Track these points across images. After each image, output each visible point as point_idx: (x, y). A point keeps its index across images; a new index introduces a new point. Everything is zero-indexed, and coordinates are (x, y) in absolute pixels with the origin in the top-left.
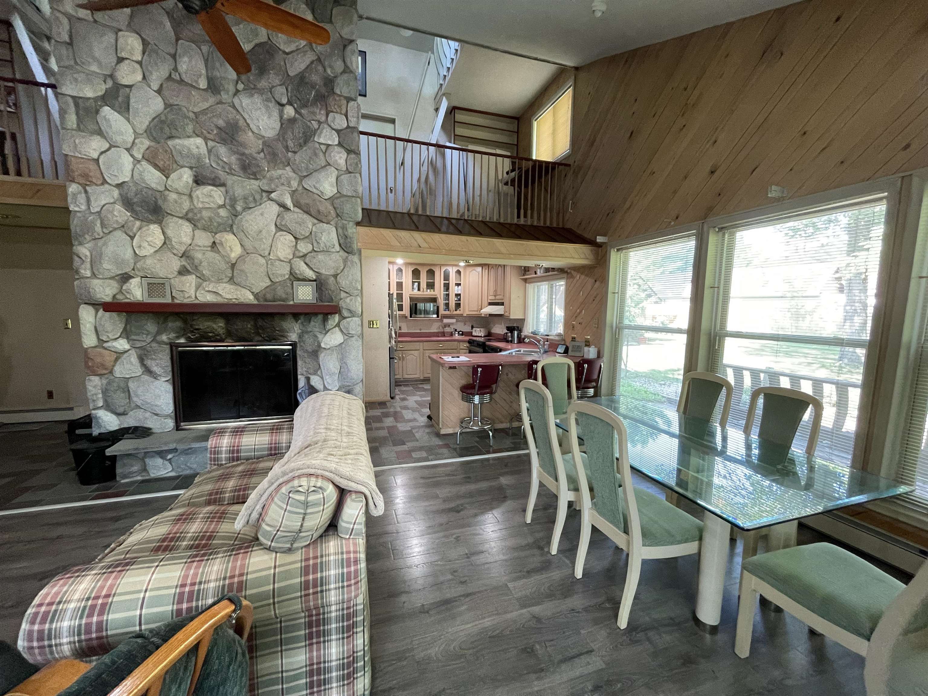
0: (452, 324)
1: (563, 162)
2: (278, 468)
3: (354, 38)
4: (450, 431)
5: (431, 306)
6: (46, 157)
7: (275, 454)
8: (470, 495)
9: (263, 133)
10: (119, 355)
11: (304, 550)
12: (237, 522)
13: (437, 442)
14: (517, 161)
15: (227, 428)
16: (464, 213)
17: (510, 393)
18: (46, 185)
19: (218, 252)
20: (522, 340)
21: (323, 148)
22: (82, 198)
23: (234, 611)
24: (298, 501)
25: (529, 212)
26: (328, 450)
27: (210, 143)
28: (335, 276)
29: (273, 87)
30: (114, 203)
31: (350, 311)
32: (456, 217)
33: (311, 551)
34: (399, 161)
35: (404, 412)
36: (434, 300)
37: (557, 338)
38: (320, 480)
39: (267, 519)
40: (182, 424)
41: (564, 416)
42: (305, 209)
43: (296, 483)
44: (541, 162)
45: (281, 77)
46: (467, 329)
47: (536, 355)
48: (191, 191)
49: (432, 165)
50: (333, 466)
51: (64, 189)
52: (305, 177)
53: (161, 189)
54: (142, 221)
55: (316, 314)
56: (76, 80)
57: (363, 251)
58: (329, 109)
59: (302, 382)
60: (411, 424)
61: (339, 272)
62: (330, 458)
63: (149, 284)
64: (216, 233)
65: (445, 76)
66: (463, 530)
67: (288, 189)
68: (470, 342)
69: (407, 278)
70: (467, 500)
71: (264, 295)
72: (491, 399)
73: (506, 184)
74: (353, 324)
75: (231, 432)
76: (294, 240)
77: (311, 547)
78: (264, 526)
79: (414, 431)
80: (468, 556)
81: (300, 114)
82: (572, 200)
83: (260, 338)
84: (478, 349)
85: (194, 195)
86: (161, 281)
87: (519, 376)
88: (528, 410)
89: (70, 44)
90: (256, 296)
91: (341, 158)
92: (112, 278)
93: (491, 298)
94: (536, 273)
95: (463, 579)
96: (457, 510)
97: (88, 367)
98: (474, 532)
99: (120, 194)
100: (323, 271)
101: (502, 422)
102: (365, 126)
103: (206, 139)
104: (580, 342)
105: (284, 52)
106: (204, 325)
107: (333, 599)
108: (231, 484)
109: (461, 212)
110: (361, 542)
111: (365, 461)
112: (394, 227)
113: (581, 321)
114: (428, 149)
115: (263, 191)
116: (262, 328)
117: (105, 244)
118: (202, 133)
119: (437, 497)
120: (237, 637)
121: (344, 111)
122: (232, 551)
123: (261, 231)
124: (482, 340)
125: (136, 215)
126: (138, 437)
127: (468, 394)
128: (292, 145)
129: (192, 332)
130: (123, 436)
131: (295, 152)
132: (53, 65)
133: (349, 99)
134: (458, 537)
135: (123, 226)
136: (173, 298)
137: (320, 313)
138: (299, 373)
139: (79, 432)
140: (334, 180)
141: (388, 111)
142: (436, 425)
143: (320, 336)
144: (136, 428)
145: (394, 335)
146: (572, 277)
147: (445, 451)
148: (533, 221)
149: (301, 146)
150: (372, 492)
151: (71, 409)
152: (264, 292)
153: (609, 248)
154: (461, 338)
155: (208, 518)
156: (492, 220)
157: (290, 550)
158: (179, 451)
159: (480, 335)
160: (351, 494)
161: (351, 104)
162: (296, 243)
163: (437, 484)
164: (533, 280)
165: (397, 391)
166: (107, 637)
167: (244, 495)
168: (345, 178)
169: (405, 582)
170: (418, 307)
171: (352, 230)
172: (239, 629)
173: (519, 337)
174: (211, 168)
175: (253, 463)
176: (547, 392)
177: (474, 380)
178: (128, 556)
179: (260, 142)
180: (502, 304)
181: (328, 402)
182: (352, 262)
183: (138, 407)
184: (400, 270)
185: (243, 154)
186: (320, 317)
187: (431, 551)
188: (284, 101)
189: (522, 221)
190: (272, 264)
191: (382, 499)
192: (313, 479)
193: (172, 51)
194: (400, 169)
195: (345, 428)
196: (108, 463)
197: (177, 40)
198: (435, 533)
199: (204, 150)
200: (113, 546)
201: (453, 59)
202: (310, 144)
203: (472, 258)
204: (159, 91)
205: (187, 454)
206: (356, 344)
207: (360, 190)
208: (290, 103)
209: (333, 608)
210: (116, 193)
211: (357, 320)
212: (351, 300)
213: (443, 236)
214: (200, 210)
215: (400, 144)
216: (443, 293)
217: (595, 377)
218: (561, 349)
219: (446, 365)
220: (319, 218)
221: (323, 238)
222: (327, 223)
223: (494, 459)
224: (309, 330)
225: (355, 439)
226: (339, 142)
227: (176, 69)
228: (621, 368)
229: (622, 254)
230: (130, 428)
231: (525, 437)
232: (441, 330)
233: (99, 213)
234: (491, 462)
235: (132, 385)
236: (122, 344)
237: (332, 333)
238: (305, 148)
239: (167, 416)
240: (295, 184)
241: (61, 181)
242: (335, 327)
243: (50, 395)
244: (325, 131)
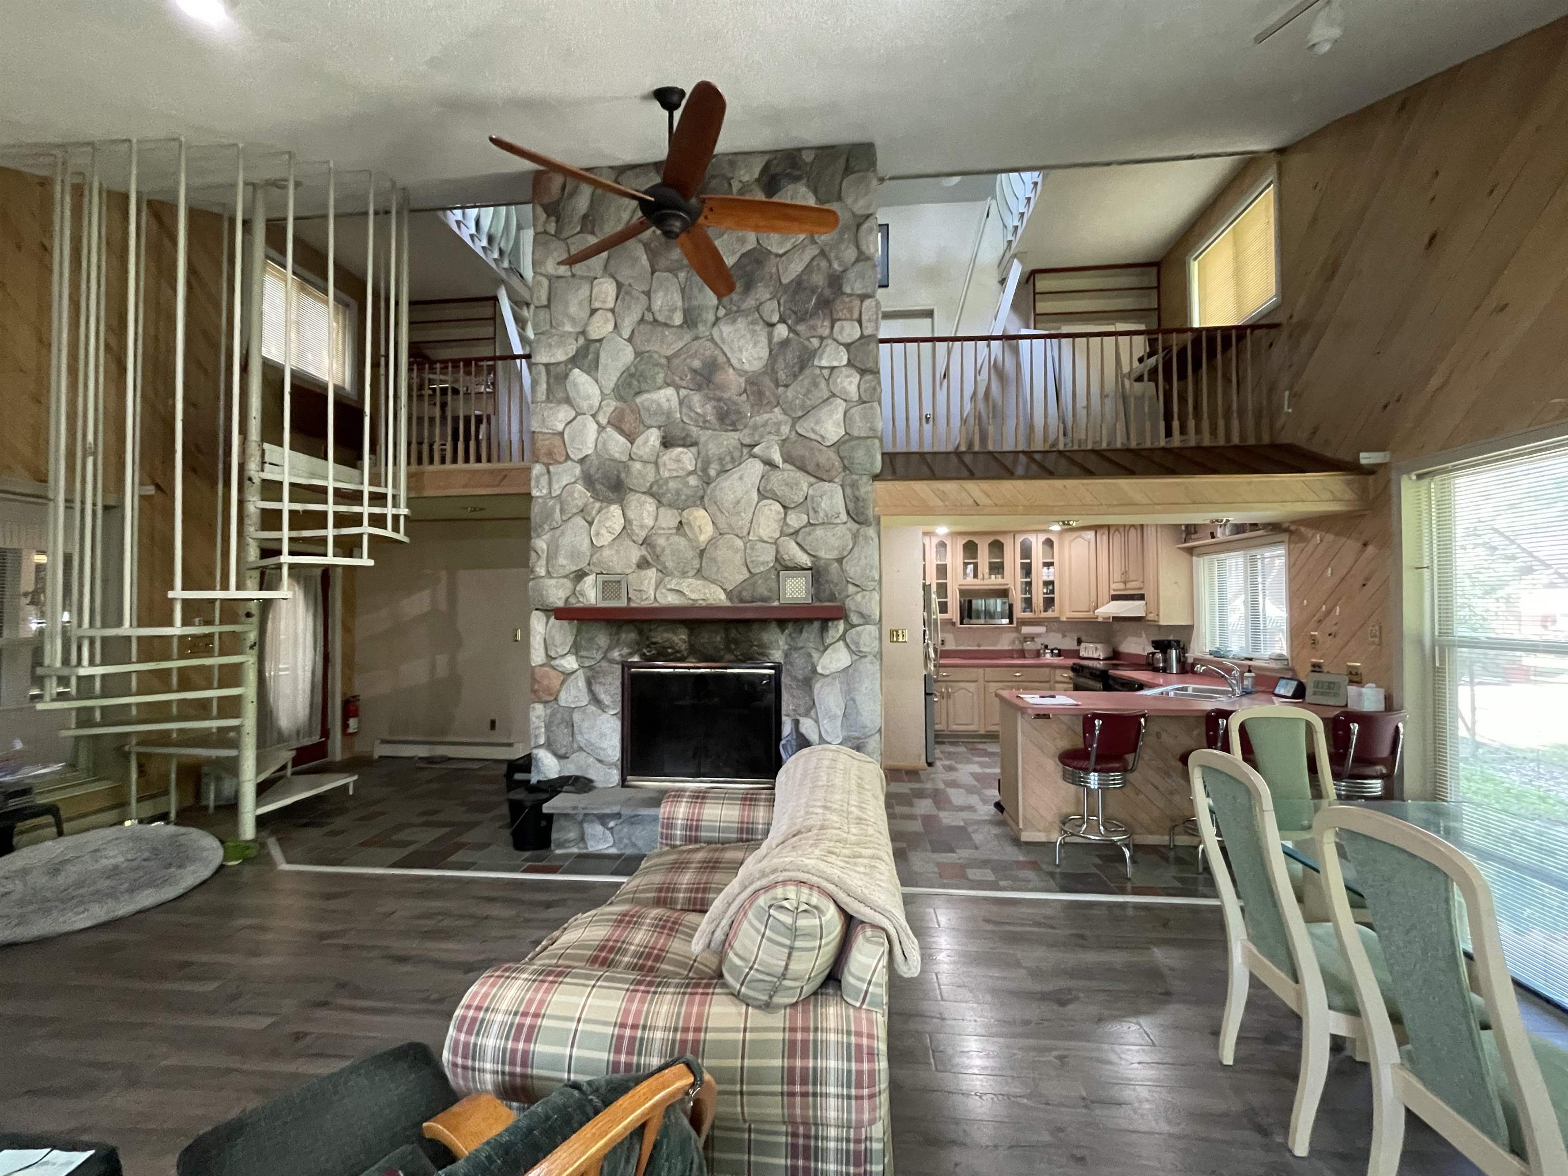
0: (1039, 635)
1: (1263, 322)
2: (752, 865)
3: (870, 211)
4: (1041, 837)
5: (998, 605)
6: (515, 438)
7: (747, 840)
8: (1085, 973)
9: (747, 367)
10: (568, 675)
11: (788, 1010)
12: (694, 941)
13: (1013, 854)
14: (1160, 336)
15: (684, 790)
16: (1057, 439)
17: (1167, 774)
18: (512, 470)
19: (685, 535)
20: (1188, 668)
21: (826, 372)
22: (544, 480)
23: (693, 1085)
24: (784, 924)
25: (1191, 424)
26: (828, 844)
27: (683, 392)
28: (840, 561)
29: (761, 304)
30: (575, 482)
31: (862, 615)
32: (1042, 449)
33: (800, 1016)
34: (940, 371)
35: (952, 792)
36: (1003, 593)
37: (1273, 665)
38: (815, 894)
39: (737, 945)
40: (629, 778)
41: (1306, 835)
42: (798, 464)
43: (779, 892)
44: (1212, 331)
45: (771, 289)
46: (1068, 644)
47: (1223, 698)
48: (658, 456)
49: (998, 370)
50: (835, 873)
51: (529, 470)
52: (800, 418)
53: (625, 458)
54: (602, 501)
55: (810, 621)
56: (550, 346)
57: (883, 519)
58: (835, 317)
59: (787, 728)
60: (965, 815)
61: (845, 553)
62: (832, 858)
63: (604, 582)
64: (683, 510)
65: (1016, 228)
66: (1073, 1044)
67: (777, 438)
68: (1077, 670)
69: (955, 558)
70: (1081, 983)
71: (740, 592)
72: (1125, 782)
73: (1140, 379)
74: (867, 636)
75: (689, 797)
76: (782, 510)
77: (800, 1008)
78: (731, 955)
79: (970, 829)
80: (1089, 1103)
81: (796, 333)
82: (1290, 388)
83: (732, 657)
84: (1091, 683)
85: (660, 461)
86: (617, 578)
87: (1186, 741)
88: (1212, 812)
89: (548, 306)
90: (729, 594)
91: (851, 383)
92: (566, 577)
93: (1118, 587)
94: (1213, 536)
95: (1079, 1153)
96: (1061, 999)
97: (535, 692)
98: (1095, 1054)
99: (582, 471)
100: (822, 554)
101: (1152, 833)
102: (887, 329)
103: (678, 388)
104: (1334, 673)
105: (777, 255)
106: (661, 636)
107: (832, 1114)
108: (686, 878)
109: (1052, 437)
110: (880, 1019)
111: (887, 873)
112: (933, 476)
113: (1333, 629)
114: (989, 346)
115: (742, 444)
116: (736, 642)
117: (563, 533)
118: (674, 381)
119: (1018, 964)
120: (693, 1133)
121: (856, 316)
122: (687, 986)
123: (738, 502)
124: (1100, 665)
125: (596, 496)
126: (578, 792)
127: (1075, 768)
128: (784, 377)
129: (648, 646)
130: (562, 787)
131: (787, 386)
132: (530, 333)
133: (863, 297)
134: (1065, 1057)
135: (582, 511)
136: (629, 599)
137: (817, 619)
138: (783, 712)
139: (518, 776)
140: (839, 416)
141: (921, 300)
142: (1010, 822)
143: (815, 655)
144: (577, 778)
145: (932, 655)
146: (1303, 539)
147: (1030, 874)
148: (1202, 440)
149: (795, 376)
150: (900, 930)
151: (510, 745)
152: (740, 588)
153: (1394, 476)
154: (1057, 660)
155: (657, 926)
156: (1111, 447)
157: (767, 1006)
158: (623, 818)
159: (1095, 656)
160: (863, 928)
161: (867, 302)
162: (786, 514)
163: (1014, 939)
164: (1203, 550)
165: (938, 752)
166: (532, 1077)
167: (703, 899)
168: (856, 412)
169: (957, 1122)
170: (974, 606)
171: (867, 488)
172: (696, 1120)
173: (1182, 662)
174: (681, 424)
175: (716, 850)
176: (1258, 780)
177: (1087, 743)
178: (560, 962)
179: (742, 380)
180: (1141, 597)
181: (826, 763)
182: (866, 538)
183: (581, 749)
184: (942, 545)
185: (719, 400)
186: (817, 624)
187: (1009, 1073)
188: (775, 318)
189: (1177, 441)
190: (752, 549)
191: (917, 947)
192: (805, 890)
193: (646, 289)
194: (941, 384)
195: (853, 809)
196: (544, 823)
197: (653, 273)
198: (1014, 1036)
199: (675, 402)
200: (544, 943)
201: (1029, 199)
202: (807, 372)
203: (1077, 517)
204: (630, 340)
205: (632, 824)
206: (870, 667)
207: (880, 425)
208: (782, 320)
209: (832, 1132)
210: (578, 470)
211: (872, 629)
212: (863, 597)
213: (1020, 484)
214: (667, 481)
215: (941, 346)
216: (1020, 579)
217: (1384, 751)
218: (1286, 688)
219: (1030, 711)
220: (819, 475)
221: (823, 505)
222: (830, 481)
223: (1137, 906)
224: (800, 645)
225: (871, 831)
226: (849, 360)
227: (649, 309)
228: (1455, 736)
229: (1434, 484)
230: (570, 777)
231: (1207, 869)
232: (1017, 646)
233: (559, 496)
234: (1130, 912)
235: (576, 717)
236: (570, 663)
237: (834, 651)
238: (800, 378)
239: (615, 764)
240: (785, 430)
241: (526, 464)
242: (838, 640)
243: (493, 724)
244: (828, 349)
